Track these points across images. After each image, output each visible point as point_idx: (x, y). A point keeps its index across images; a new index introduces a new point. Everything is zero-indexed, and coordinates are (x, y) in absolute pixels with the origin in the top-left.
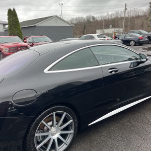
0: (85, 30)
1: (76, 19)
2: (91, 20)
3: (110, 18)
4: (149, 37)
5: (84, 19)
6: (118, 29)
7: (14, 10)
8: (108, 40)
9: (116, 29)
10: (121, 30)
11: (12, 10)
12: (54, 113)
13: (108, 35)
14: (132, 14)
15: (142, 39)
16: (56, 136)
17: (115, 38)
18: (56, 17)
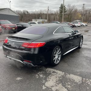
0: (22, 19)
3: (37, 13)
9: (43, 20)
10: (46, 20)
16: (57, 57)
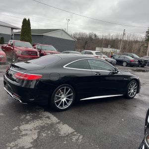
0: (86, 46)
1: (80, 34)
2: (93, 37)
4: (139, 61)
5: (87, 35)
6: (115, 50)
7: (29, 20)
8: (104, 57)
9: (113, 50)
10: (118, 51)
11: (27, 19)
12: (65, 87)
13: (106, 53)
14: (131, 39)
15: (133, 61)
17: (112, 57)
18: (63, 30)
